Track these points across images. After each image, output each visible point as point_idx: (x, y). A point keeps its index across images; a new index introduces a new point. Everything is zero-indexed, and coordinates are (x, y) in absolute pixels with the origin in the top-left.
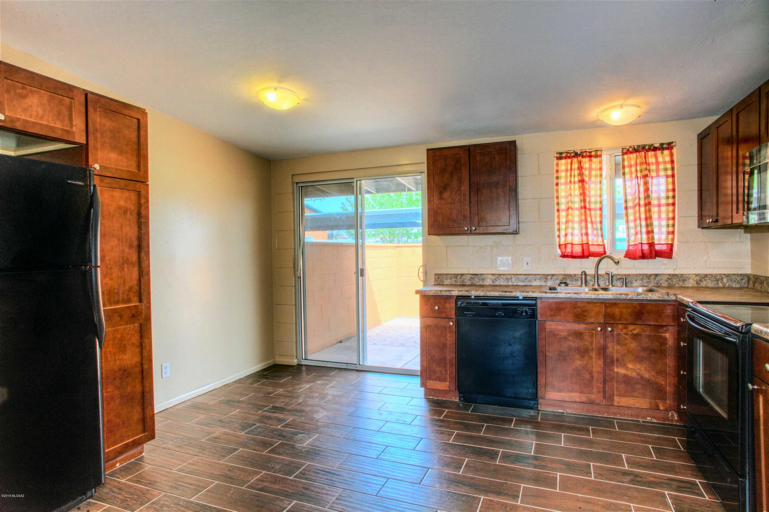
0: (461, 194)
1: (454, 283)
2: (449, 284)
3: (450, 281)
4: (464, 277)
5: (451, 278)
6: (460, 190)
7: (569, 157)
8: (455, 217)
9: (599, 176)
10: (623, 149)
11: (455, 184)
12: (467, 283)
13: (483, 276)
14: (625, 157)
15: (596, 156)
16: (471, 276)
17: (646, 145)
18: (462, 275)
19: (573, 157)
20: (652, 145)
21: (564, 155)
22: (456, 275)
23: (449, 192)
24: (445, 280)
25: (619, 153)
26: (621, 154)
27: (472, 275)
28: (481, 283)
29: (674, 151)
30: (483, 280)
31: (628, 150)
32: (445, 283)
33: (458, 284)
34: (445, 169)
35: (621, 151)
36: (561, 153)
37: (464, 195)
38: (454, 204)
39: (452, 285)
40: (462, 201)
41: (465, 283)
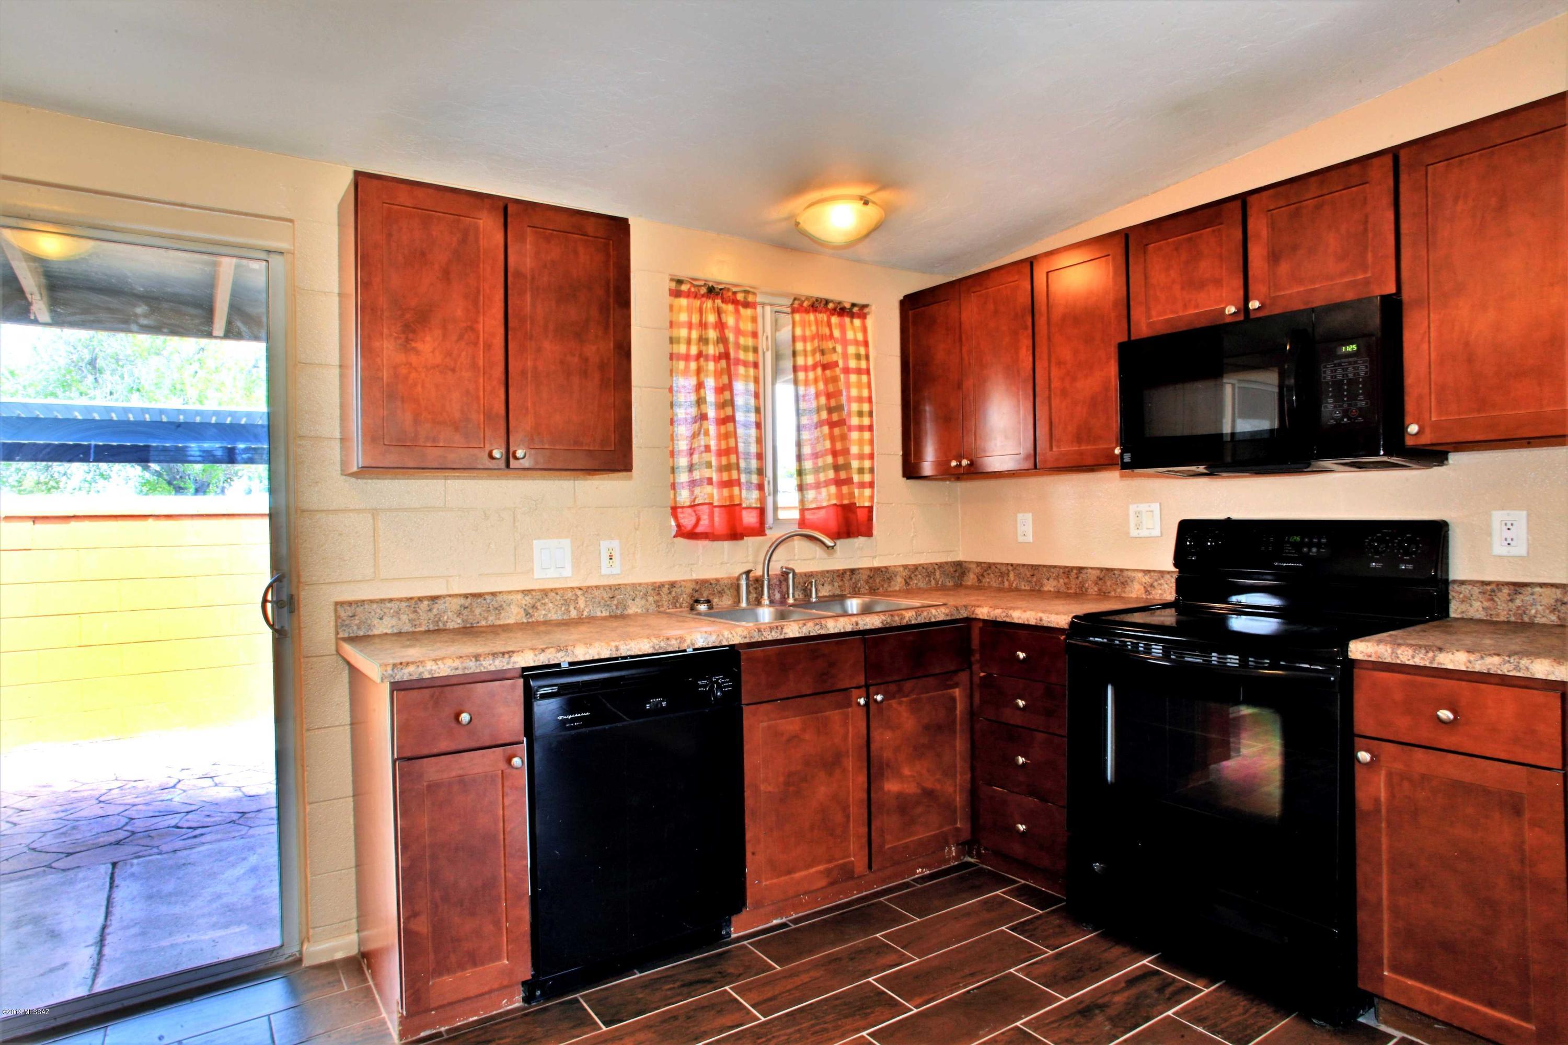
0: (476, 344)
1: (407, 628)
2: (389, 631)
3: (394, 621)
4: (440, 606)
5: (397, 613)
6: (472, 329)
7: (696, 296)
8: (457, 415)
9: (751, 350)
10: (795, 299)
11: (457, 308)
12: (451, 625)
13: (499, 598)
14: (797, 317)
15: (746, 305)
16: (462, 601)
17: (832, 301)
18: (434, 599)
19: (703, 296)
20: (840, 303)
21: (684, 288)
22: (414, 602)
23: (438, 332)
24: (376, 621)
25: (786, 306)
26: (789, 310)
27: (466, 596)
28: (492, 619)
29: (869, 322)
30: (499, 609)
31: (801, 305)
32: (376, 632)
33: (423, 629)
34: (423, 254)
35: (789, 302)
36: (680, 282)
37: (488, 347)
38: (453, 370)
39: (400, 634)
40: (481, 363)
41: (445, 623)
